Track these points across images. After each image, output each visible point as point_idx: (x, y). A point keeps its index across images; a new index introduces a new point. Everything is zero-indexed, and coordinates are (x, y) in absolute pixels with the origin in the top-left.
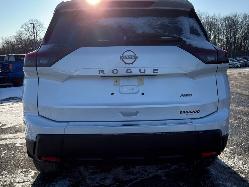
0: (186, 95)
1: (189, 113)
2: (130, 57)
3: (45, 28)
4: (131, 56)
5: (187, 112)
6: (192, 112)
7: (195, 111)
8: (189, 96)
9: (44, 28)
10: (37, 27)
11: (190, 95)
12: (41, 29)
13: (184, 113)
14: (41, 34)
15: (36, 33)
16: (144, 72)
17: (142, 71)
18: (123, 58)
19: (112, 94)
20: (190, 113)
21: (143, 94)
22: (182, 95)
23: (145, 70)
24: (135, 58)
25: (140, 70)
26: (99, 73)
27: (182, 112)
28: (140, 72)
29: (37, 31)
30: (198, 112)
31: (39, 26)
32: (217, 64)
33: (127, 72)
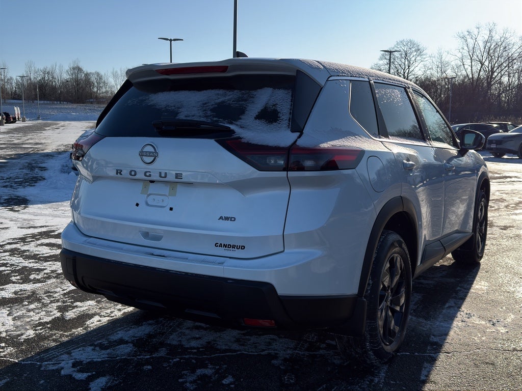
0: (227, 219)
1: (228, 247)
2: (148, 154)
3: (428, 56)
4: (150, 152)
5: (225, 246)
6: (234, 247)
7: (237, 246)
8: (231, 220)
9: (424, 56)
10: (412, 56)
11: (233, 219)
12: (418, 58)
13: (221, 246)
14: (417, 69)
15: (409, 67)
16: (165, 177)
17: (163, 175)
18: (142, 154)
19: (137, 205)
20: (230, 247)
21: (171, 209)
22: (221, 218)
23: (166, 173)
24: (155, 155)
25: (160, 173)
26: (117, 174)
27: (219, 245)
28: (161, 176)
29: (410, 63)
30: (243, 248)
31: (415, 53)
32: (286, 172)
33: (146, 175)
